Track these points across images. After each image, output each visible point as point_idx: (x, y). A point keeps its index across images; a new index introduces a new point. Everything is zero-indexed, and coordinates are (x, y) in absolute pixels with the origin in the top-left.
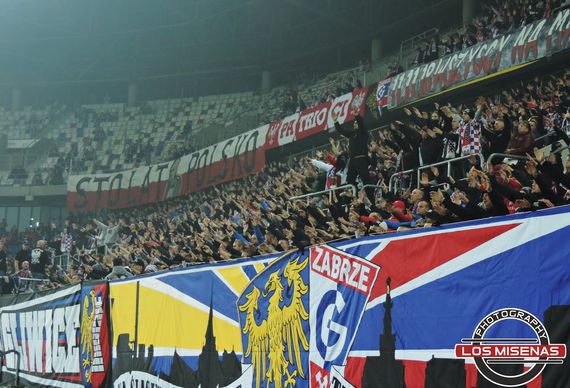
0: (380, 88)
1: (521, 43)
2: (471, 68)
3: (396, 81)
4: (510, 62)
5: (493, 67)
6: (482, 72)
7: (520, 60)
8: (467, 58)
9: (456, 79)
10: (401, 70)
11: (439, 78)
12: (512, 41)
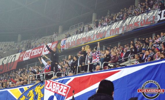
0: (62, 42)
1: (114, 28)
2: (95, 36)
3: (68, 39)
4: (109, 34)
5: (103, 36)
6: (99, 38)
7: (113, 34)
8: (94, 33)
9: (90, 40)
10: (70, 36)
11: (84, 39)
12: (110, 28)
